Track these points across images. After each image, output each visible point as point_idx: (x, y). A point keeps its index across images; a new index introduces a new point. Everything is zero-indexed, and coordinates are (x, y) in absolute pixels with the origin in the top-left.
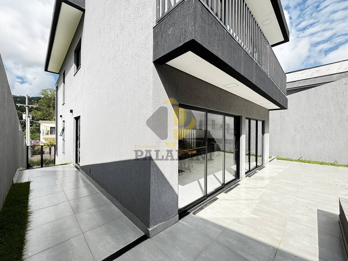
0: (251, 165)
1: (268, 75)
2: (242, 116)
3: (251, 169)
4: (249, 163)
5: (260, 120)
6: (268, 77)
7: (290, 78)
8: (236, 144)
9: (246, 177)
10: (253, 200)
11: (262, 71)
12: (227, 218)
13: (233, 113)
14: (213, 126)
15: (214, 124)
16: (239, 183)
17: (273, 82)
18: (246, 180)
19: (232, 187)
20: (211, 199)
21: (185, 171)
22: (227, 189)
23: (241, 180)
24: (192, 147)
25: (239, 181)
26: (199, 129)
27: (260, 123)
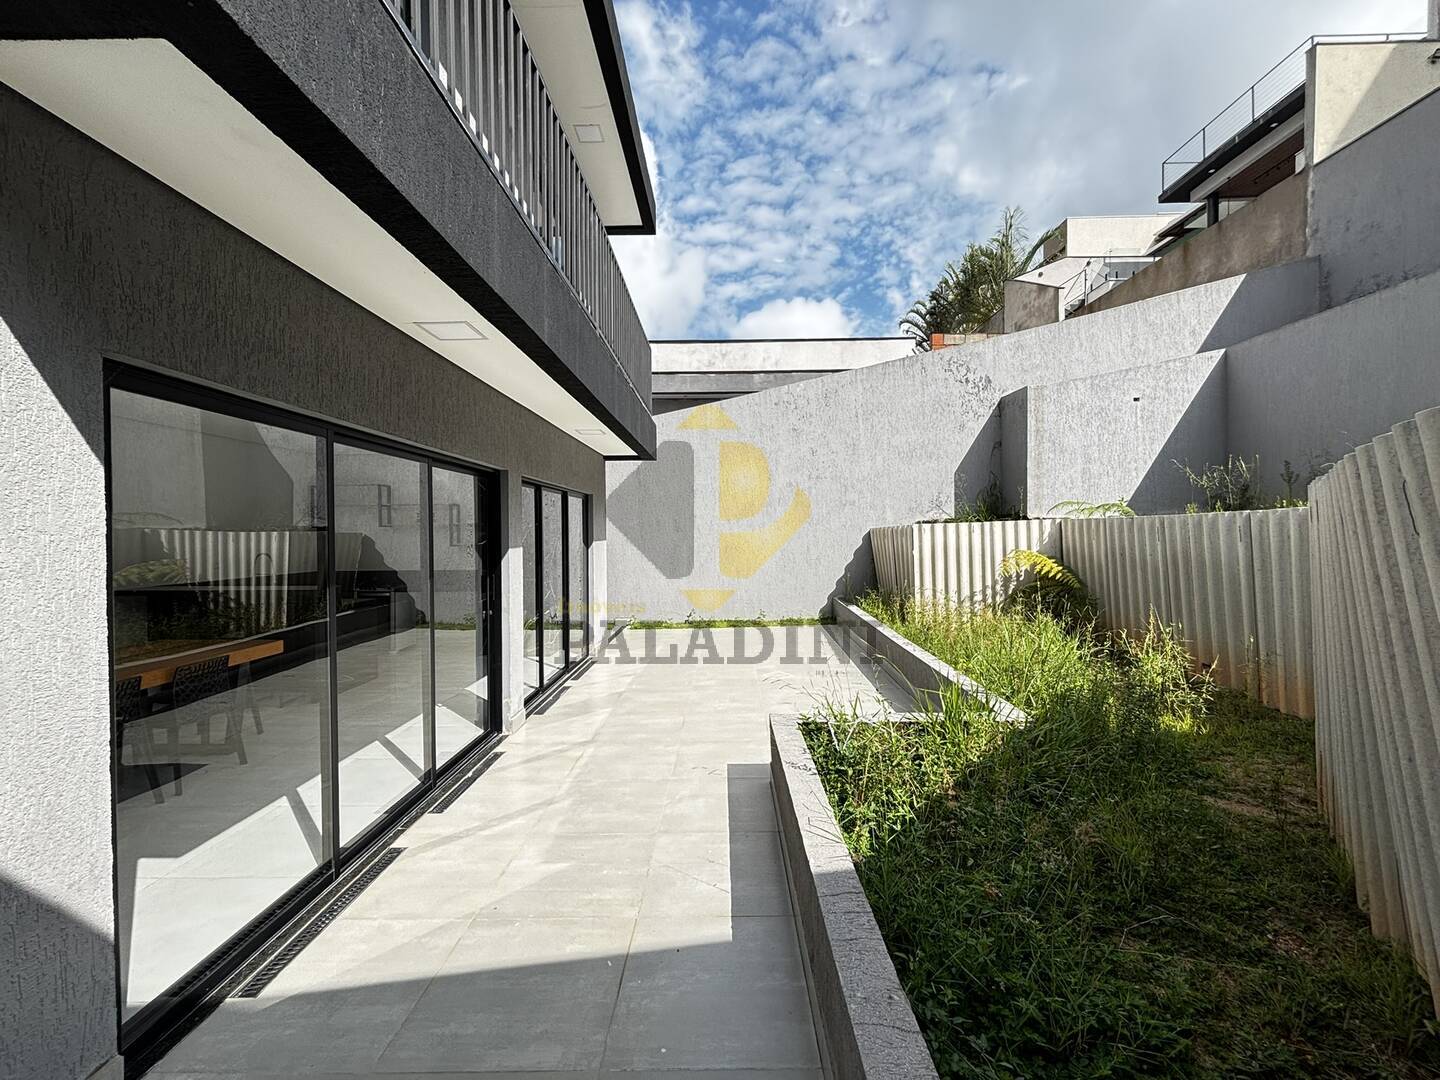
0: (545, 666)
1: (597, 325)
2: (507, 471)
3: (545, 682)
4: (538, 658)
5: (576, 494)
6: (595, 334)
7: (662, 358)
8: (484, 590)
9: (528, 716)
10: (550, 802)
11: (574, 303)
12: (441, 928)
13: (471, 457)
14: (385, 512)
15: (389, 500)
16: (498, 750)
17: (612, 357)
18: (527, 729)
19: (470, 774)
20: (363, 865)
21: (200, 766)
22: (445, 791)
23: (507, 733)
24: (262, 624)
25: (500, 742)
26: (305, 529)
27: (575, 505)
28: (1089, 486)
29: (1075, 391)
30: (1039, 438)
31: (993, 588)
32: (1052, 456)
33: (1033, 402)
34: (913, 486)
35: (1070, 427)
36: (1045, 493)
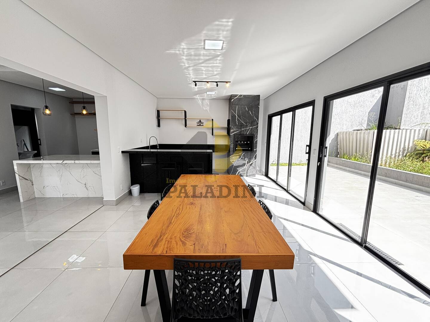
28: (423, 118)
29: (424, 82)
30: (409, 100)
31: (399, 153)
32: (412, 106)
33: (409, 86)
34: (354, 117)
35: (420, 96)
36: (408, 120)
